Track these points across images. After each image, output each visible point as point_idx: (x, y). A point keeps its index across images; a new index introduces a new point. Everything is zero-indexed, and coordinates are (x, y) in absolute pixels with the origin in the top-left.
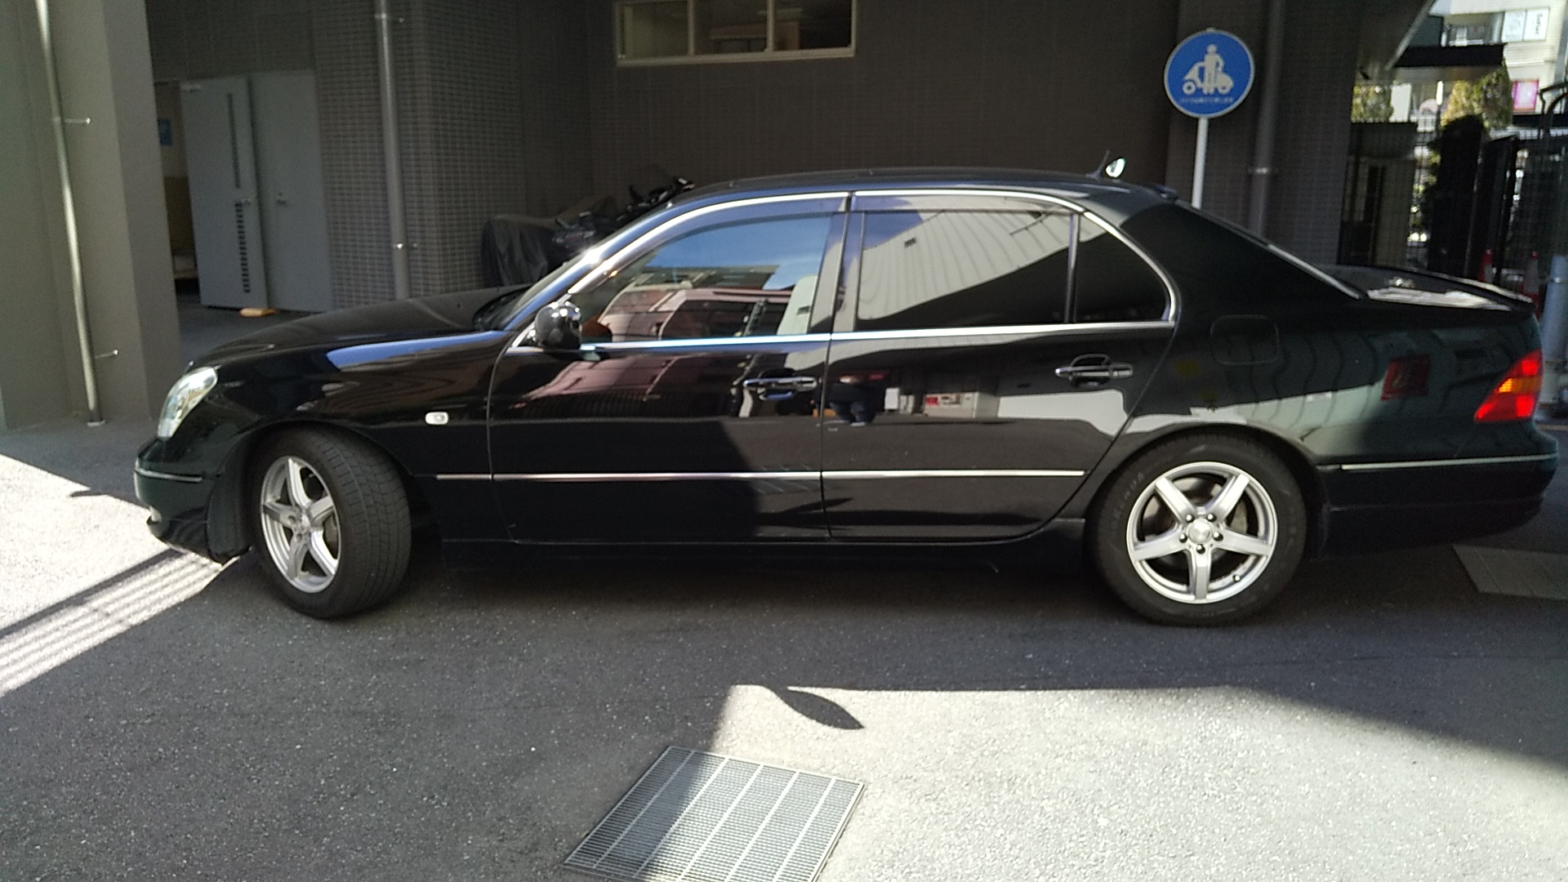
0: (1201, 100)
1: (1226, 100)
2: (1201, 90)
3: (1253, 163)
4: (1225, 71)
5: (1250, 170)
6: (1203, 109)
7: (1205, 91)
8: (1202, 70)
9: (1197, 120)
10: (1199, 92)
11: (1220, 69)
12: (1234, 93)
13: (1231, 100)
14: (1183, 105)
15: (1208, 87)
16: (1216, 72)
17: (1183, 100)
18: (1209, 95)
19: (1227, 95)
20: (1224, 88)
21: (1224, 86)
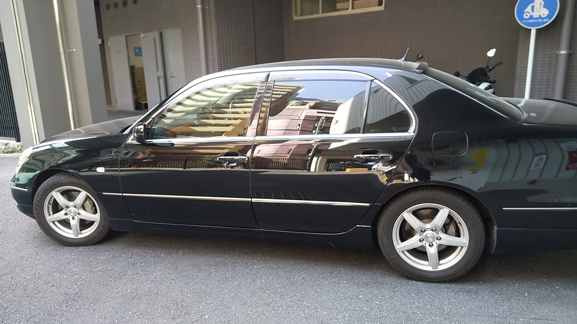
2: (532, 16)
3: (559, 49)
4: (545, 6)
5: (557, 53)
7: (534, 17)
8: (533, 7)
10: (531, 17)
11: (542, 6)
12: (549, 17)
15: (536, 15)
16: (540, 7)
18: (536, 18)
19: (546, 18)
20: (544, 15)
21: (544, 14)
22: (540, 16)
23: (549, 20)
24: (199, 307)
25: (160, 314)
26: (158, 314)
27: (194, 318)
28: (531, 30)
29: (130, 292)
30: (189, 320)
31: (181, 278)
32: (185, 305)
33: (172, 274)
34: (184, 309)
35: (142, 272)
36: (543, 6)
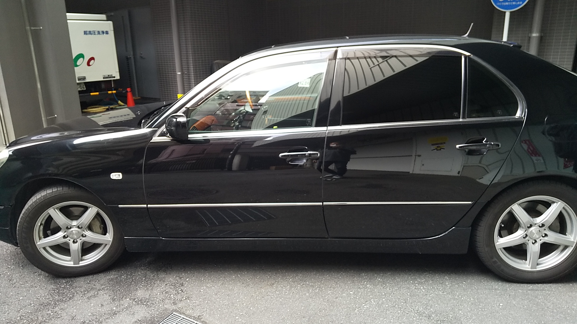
0: (507, 3)
1: (518, 3)
3: (531, 32)
5: (530, 35)
6: (507, 8)
9: (505, 12)
10: (506, 0)
13: (521, 3)
14: (497, 6)
17: (498, 4)
18: (510, 1)
19: (519, 1)
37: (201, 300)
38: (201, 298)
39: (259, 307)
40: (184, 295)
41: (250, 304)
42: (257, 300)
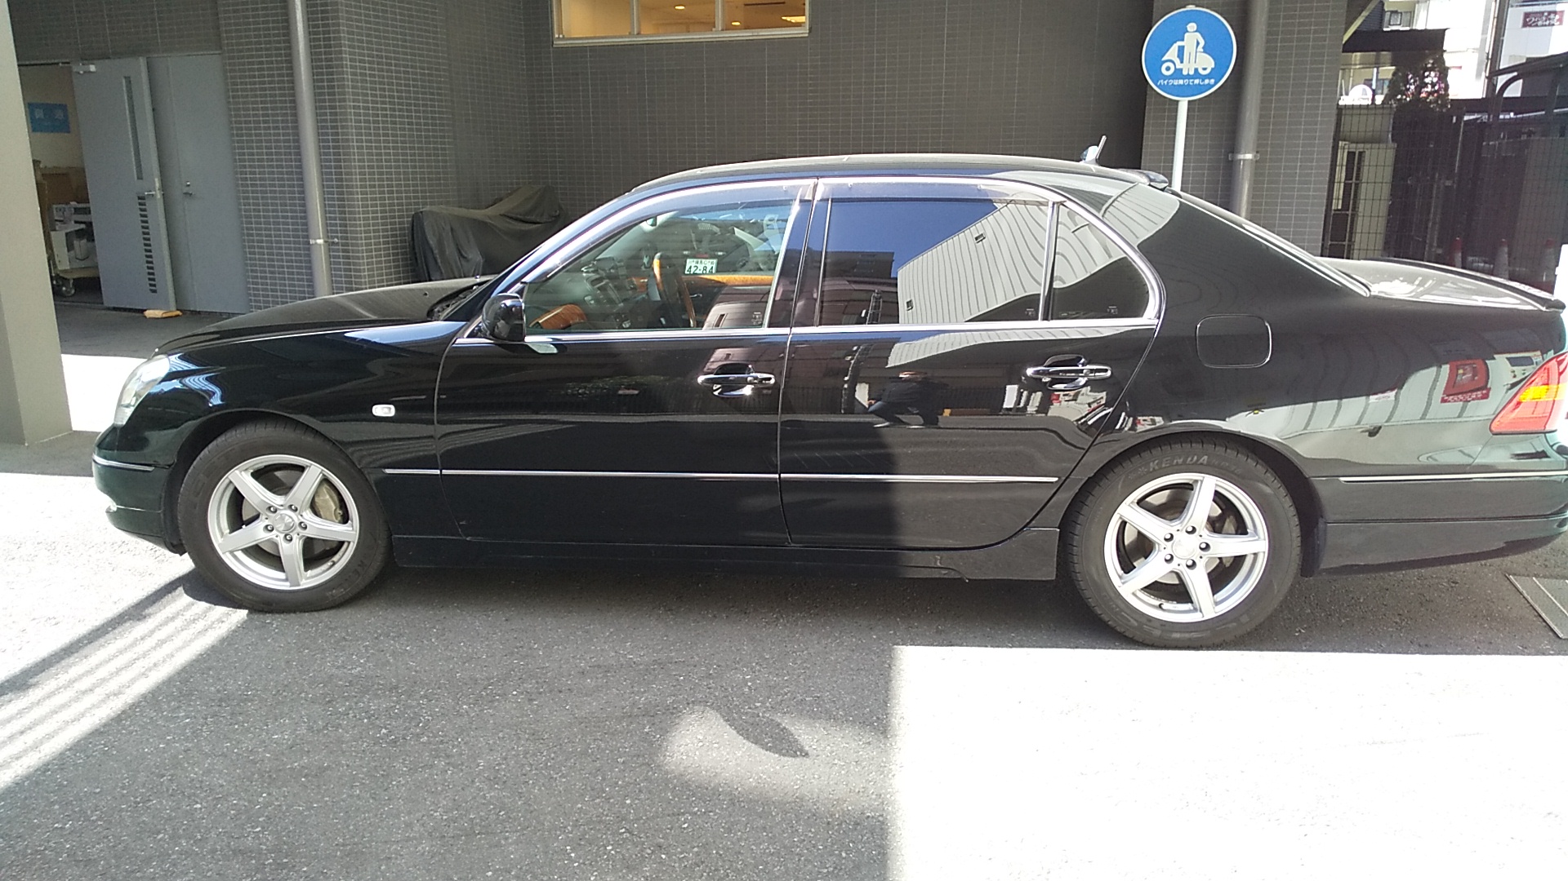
2: (1181, 70)
3: (1233, 148)
4: (1205, 50)
5: (1233, 156)
6: (1182, 91)
7: (1185, 72)
8: (1181, 50)
10: (1178, 73)
11: (1200, 48)
12: (1215, 74)
13: (1212, 81)
14: (1162, 87)
15: (1187, 68)
16: (1196, 52)
17: (1161, 82)
18: (1188, 77)
19: (1208, 76)
20: (1205, 69)
21: (1205, 67)
22: (1196, 70)
23: (1216, 83)
24: (680, 827)
25: (581, 861)
26: (576, 864)
27: (685, 856)
28: (1177, 102)
29: (445, 817)
30: (677, 865)
31: (572, 760)
32: (637, 828)
33: (534, 755)
34: (640, 838)
35: (440, 761)
36: (1202, 50)
37: (696, 849)
38: (696, 845)
39: (862, 848)
40: (643, 843)
41: (833, 844)
42: (844, 831)
